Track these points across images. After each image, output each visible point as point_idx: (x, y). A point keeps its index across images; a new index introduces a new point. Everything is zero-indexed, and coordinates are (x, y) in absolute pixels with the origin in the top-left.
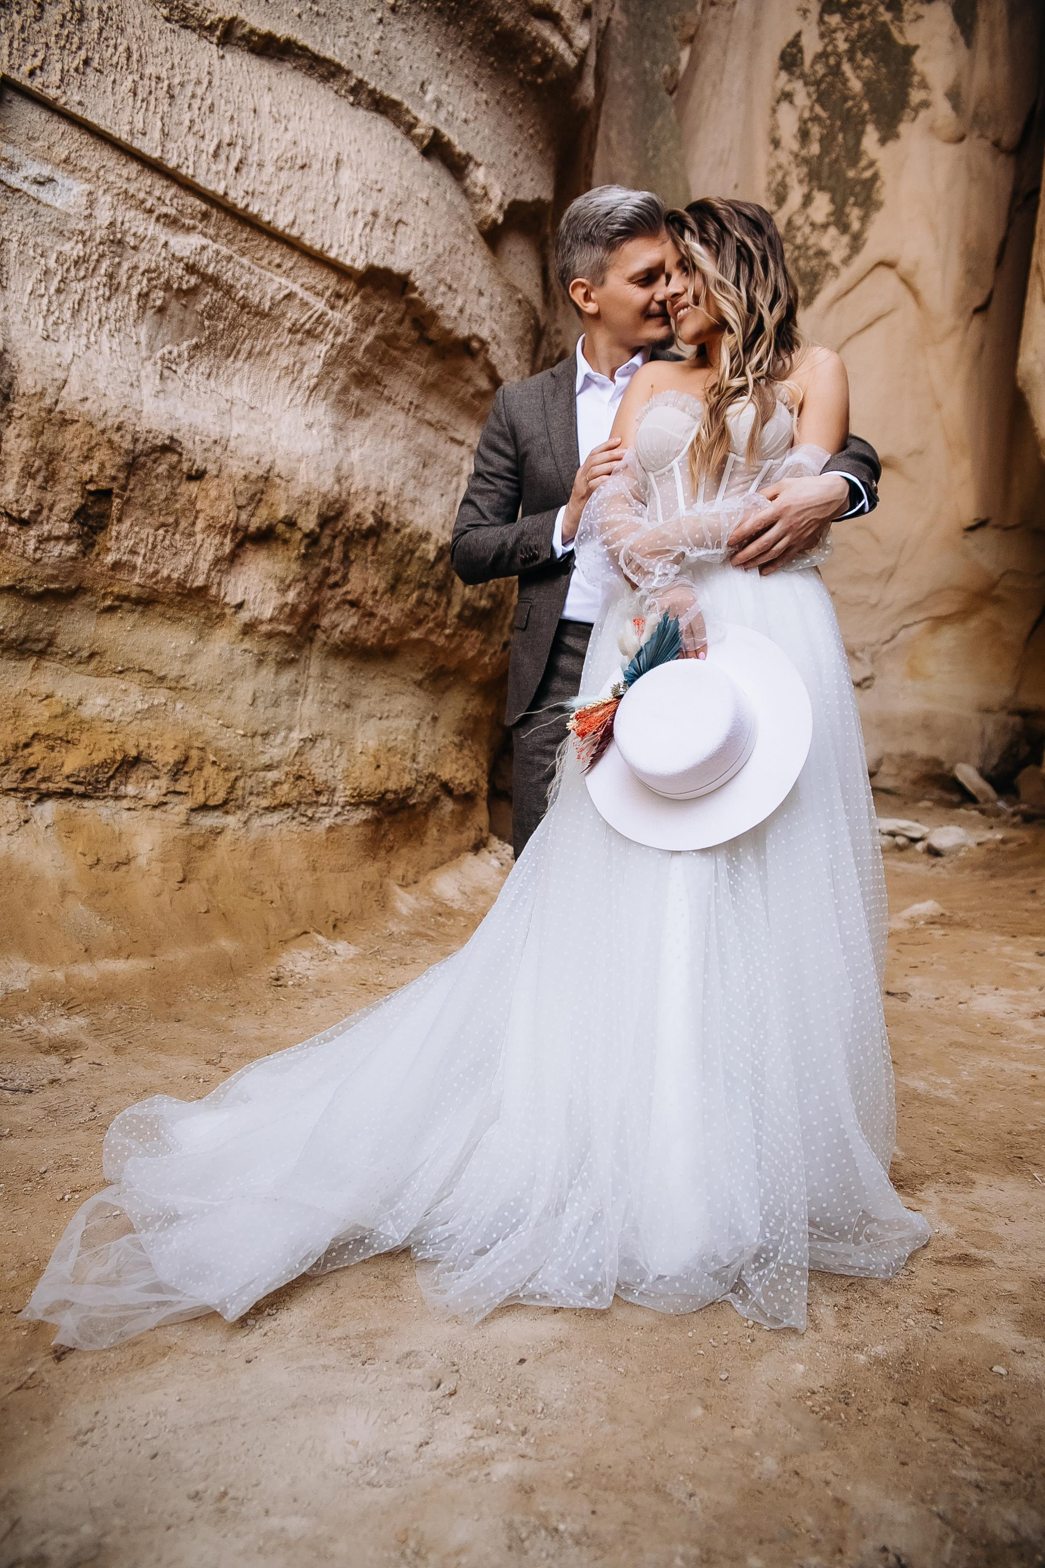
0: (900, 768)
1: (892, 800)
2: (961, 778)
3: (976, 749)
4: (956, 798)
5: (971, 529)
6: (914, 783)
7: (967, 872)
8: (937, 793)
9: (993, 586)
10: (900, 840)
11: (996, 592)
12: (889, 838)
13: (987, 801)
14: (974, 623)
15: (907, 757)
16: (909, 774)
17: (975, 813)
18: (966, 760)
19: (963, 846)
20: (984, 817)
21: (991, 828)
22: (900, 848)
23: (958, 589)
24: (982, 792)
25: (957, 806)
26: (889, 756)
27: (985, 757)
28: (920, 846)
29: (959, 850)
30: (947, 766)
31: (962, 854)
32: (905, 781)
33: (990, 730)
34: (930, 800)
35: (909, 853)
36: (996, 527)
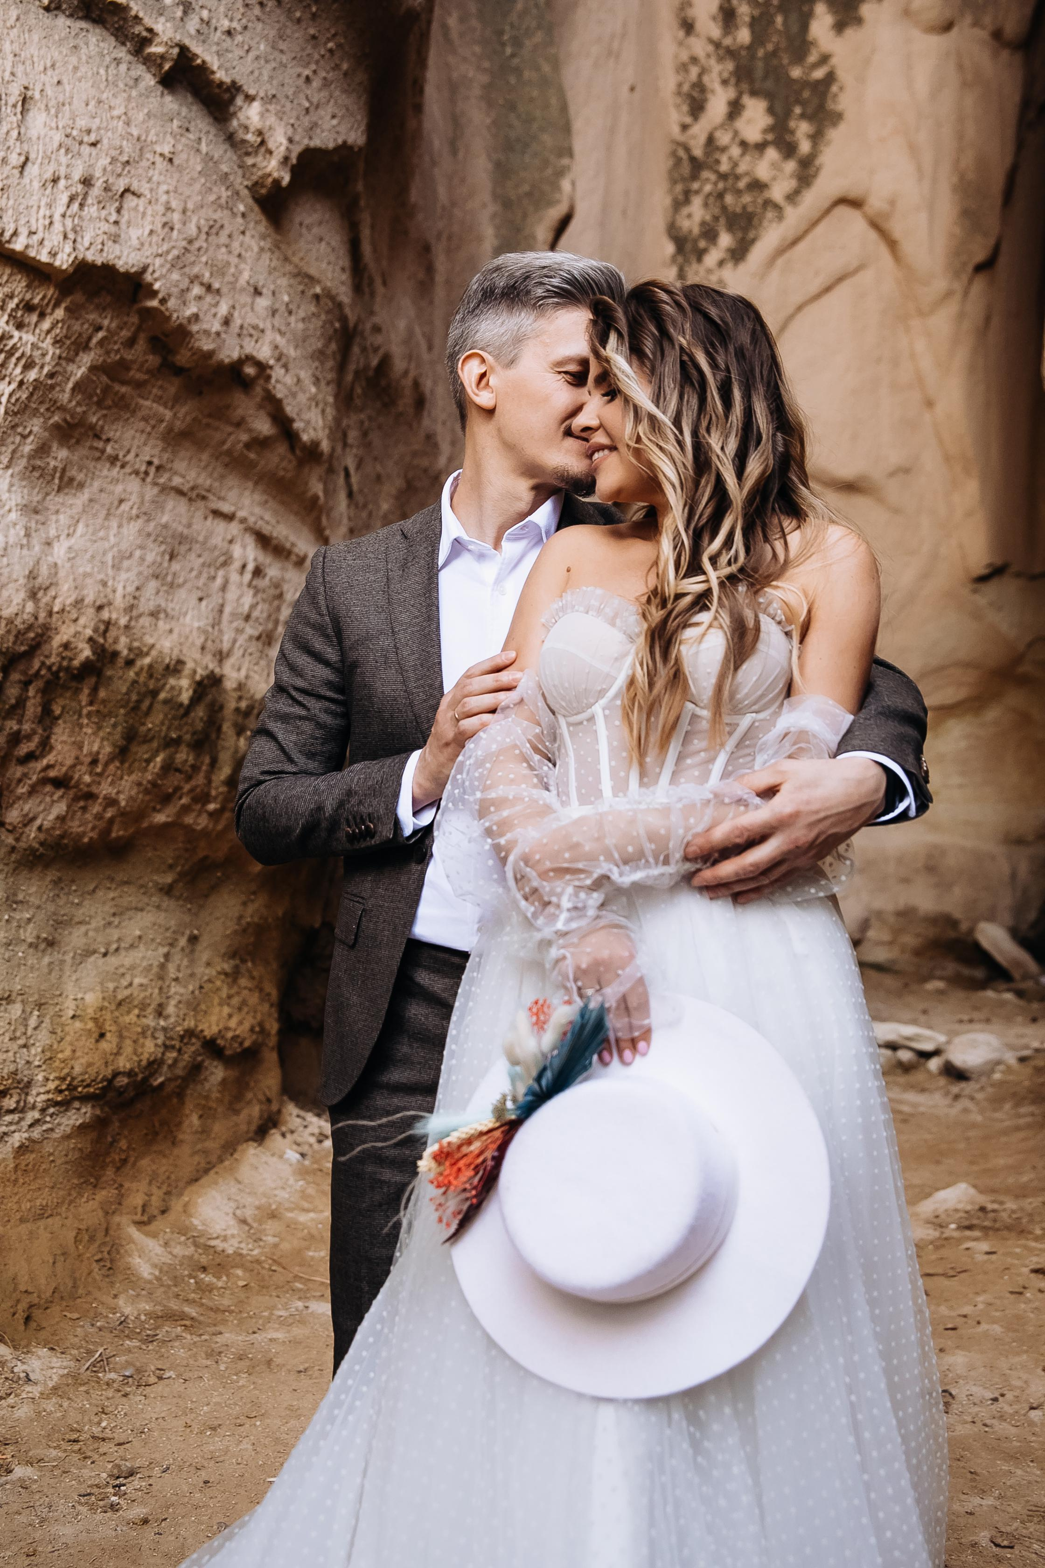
0: (897, 932)
1: (888, 981)
2: (985, 943)
3: (1006, 900)
4: (979, 973)
5: (982, 579)
6: (918, 953)
7: (1008, 1106)
8: (951, 967)
9: (1019, 659)
10: (905, 1055)
11: (1021, 669)
12: (888, 1053)
13: (1026, 976)
14: (992, 714)
15: (906, 914)
16: (909, 940)
17: (1008, 996)
18: (991, 917)
19: (998, 1063)
20: (1022, 1003)
21: (1034, 1020)
22: (906, 1068)
23: (967, 665)
24: (1018, 964)
25: (982, 985)
26: (879, 914)
27: (1018, 910)
28: (934, 1064)
29: (992, 1071)
30: (964, 926)
31: (997, 1076)
32: (903, 951)
33: (1023, 868)
34: (941, 978)
35: (918, 1077)
36: (1018, 575)
